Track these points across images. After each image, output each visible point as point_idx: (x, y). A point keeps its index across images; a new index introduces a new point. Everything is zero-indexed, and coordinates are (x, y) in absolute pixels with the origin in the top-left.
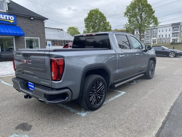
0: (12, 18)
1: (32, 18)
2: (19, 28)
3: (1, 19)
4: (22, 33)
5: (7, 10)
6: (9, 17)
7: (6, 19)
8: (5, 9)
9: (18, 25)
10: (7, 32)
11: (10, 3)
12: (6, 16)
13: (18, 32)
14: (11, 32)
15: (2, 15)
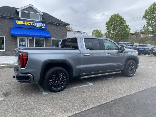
0: (44, 25)
1: (58, 25)
2: (48, 32)
3: (37, 26)
4: (49, 35)
5: (41, 20)
6: (42, 25)
7: (40, 26)
8: (40, 19)
9: (47, 30)
10: (39, 35)
11: (43, 15)
12: (40, 24)
13: (47, 35)
14: (42, 35)
15: (37, 23)
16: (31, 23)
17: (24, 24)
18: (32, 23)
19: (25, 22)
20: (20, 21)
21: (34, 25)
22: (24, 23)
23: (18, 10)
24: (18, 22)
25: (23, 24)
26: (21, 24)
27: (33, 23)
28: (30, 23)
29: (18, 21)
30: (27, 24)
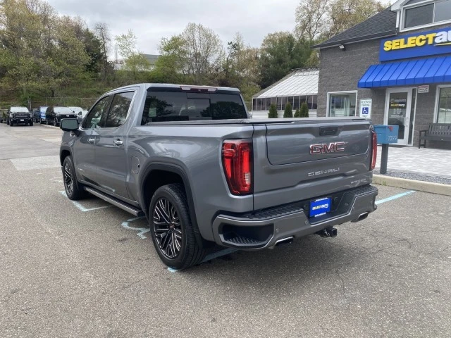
3: (448, 42)
16: (428, 36)
17: (405, 46)
18: (430, 36)
20: (394, 41)
21: (437, 41)
23: (394, 9)
24: (389, 45)
25: (402, 46)
26: (398, 48)
27: (434, 35)
28: (423, 37)
29: (390, 42)
30: (414, 45)
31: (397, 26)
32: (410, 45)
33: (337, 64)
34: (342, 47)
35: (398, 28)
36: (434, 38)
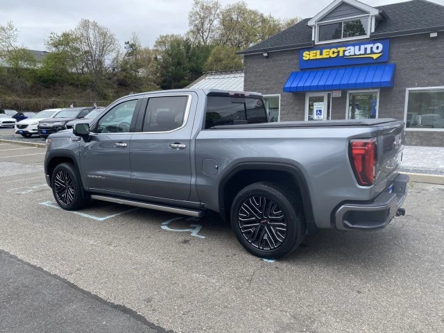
0: (378, 48)
1: (434, 35)
3: (355, 55)
5: (371, 33)
6: (372, 48)
7: (365, 53)
9: (392, 62)
15: (357, 47)
16: (339, 49)
17: (321, 57)
18: (341, 50)
19: (324, 51)
20: (312, 52)
21: (347, 54)
22: (321, 54)
23: (310, 24)
24: (307, 55)
25: (319, 57)
26: (315, 58)
27: (344, 48)
28: (335, 50)
29: (308, 52)
30: (328, 56)
31: (313, 39)
32: (324, 56)
33: (261, 70)
34: (265, 55)
35: (314, 41)
36: (344, 51)
